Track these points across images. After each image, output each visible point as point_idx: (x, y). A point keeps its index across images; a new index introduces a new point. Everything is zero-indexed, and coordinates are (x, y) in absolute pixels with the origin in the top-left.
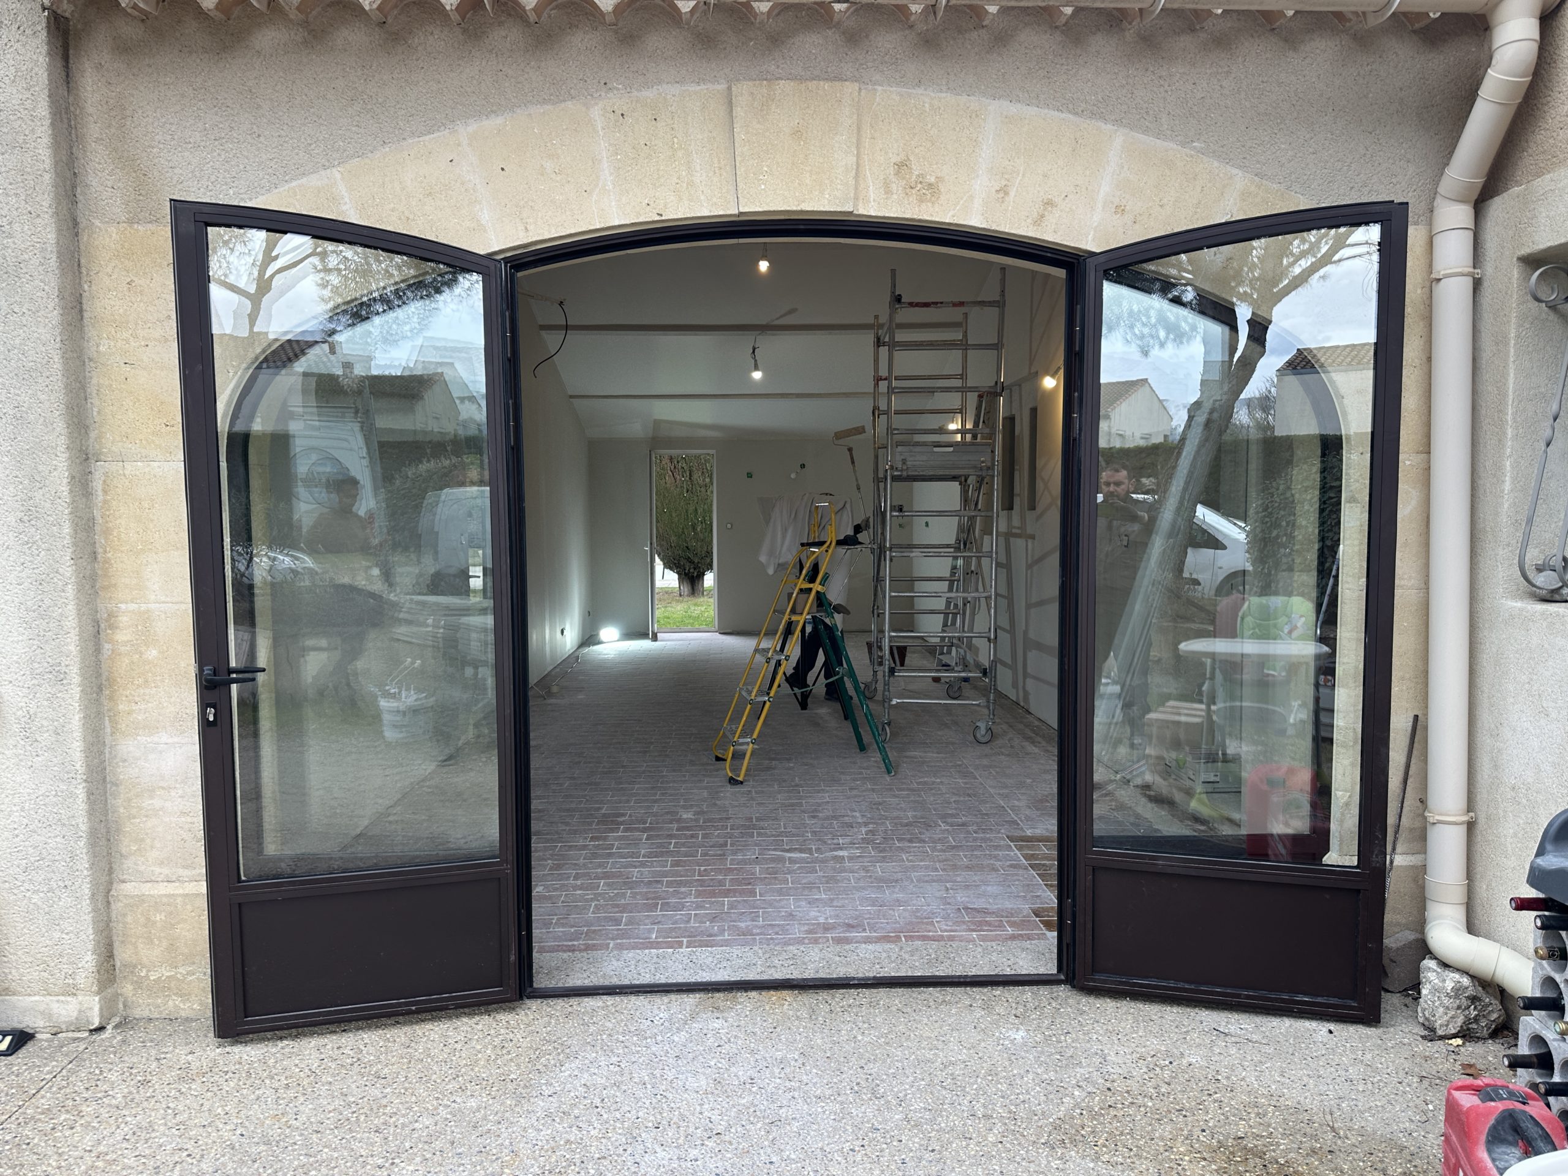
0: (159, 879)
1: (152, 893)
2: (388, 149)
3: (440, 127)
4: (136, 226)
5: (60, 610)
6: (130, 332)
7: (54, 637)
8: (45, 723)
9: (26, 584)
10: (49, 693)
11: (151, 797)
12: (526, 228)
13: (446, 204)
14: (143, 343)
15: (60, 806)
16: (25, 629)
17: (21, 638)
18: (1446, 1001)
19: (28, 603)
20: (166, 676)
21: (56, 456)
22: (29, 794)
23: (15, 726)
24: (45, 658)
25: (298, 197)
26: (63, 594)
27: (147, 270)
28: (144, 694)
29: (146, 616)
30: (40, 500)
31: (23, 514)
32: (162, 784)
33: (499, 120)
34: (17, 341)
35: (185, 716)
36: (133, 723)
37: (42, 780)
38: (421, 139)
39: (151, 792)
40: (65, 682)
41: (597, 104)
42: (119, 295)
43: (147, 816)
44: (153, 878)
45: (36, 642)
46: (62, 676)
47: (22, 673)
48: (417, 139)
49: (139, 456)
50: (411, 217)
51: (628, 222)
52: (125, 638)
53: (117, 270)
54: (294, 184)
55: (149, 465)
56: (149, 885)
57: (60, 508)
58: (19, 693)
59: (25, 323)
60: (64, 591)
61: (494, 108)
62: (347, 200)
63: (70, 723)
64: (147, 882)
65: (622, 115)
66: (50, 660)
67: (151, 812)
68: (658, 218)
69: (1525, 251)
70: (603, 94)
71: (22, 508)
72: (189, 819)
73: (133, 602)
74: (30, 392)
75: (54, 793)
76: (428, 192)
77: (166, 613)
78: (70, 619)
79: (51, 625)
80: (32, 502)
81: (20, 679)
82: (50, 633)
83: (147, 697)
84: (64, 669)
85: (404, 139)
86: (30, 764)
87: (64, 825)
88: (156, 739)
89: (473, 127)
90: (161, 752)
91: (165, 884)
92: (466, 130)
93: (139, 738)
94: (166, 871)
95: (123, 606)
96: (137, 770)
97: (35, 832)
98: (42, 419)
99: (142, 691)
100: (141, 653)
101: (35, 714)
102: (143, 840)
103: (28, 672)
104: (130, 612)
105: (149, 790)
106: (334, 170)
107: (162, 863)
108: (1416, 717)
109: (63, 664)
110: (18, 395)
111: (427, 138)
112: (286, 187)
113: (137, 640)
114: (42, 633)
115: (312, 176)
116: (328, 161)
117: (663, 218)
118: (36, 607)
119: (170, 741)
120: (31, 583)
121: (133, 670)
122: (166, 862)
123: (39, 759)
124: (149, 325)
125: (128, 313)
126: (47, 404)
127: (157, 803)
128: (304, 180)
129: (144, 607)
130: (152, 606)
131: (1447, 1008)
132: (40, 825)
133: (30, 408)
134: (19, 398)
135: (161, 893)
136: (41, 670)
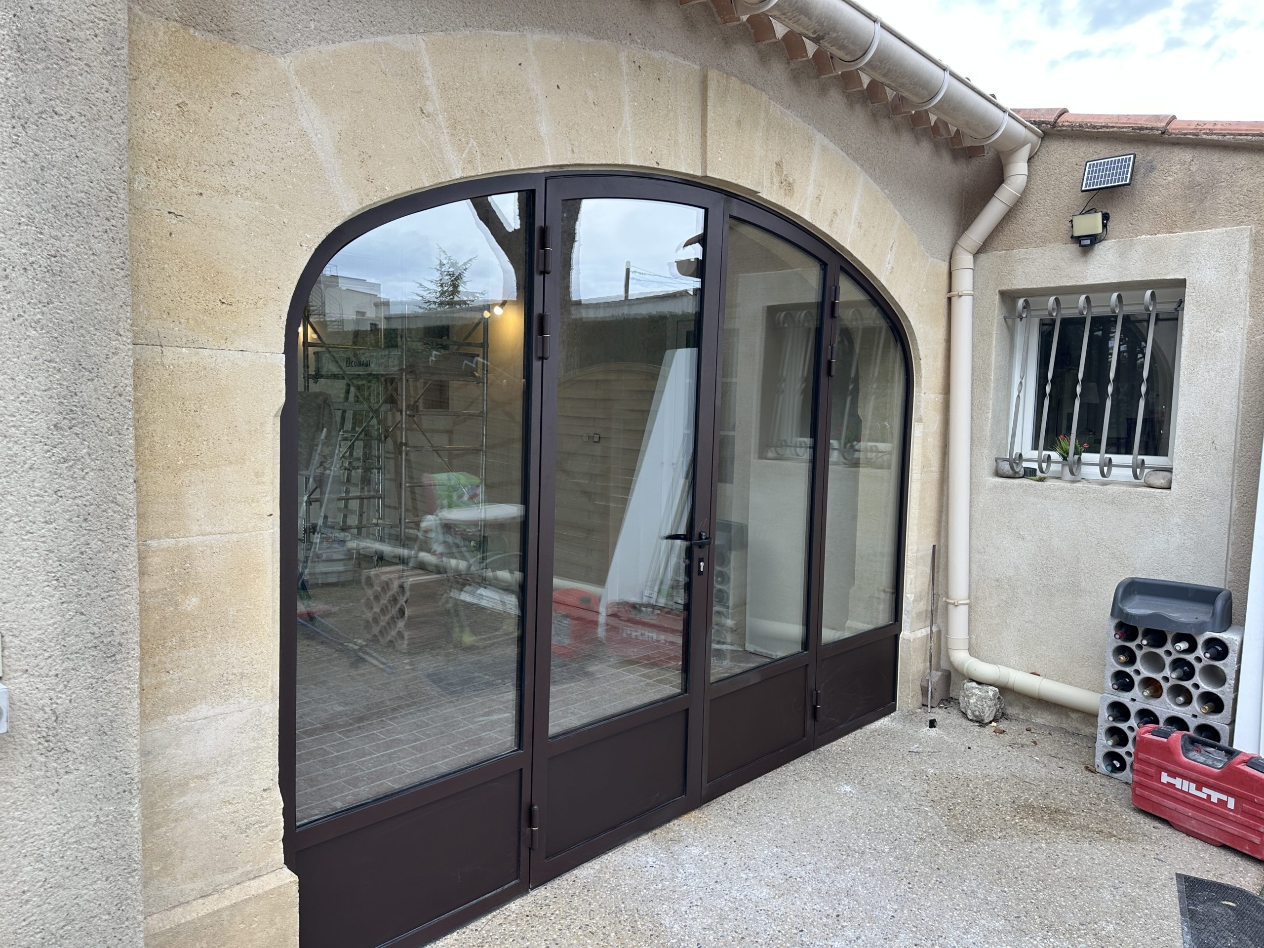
0: (190, 898)
1: (189, 918)
2: (468, 32)
3: (512, 26)
4: (192, 31)
5: (116, 555)
6: (179, 172)
7: (104, 595)
8: (82, 722)
9: (61, 522)
10: (92, 677)
11: (183, 793)
12: (573, 150)
13: (514, 106)
14: (195, 190)
15: (103, 836)
16: (56, 588)
17: (47, 603)
18: (989, 703)
19: (63, 549)
20: (209, 630)
21: (118, 334)
22: (50, 834)
23: (30, 737)
24: (88, 628)
25: (383, 55)
26: (120, 532)
27: (205, 94)
28: (179, 658)
29: (186, 553)
30: (90, 397)
31: (60, 417)
32: (198, 772)
33: (557, 38)
34: (58, 157)
35: (231, 677)
36: (162, 699)
37: (74, 806)
38: (497, 32)
39: (183, 786)
40: (118, 657)
41: (623, 50)
42: (164, 118)
43: (176, 820)
44: (182, 900)
45: (72, 606)
46: (114, 649)
47: (47, 655)
48: (493, 32)
49: (184, 340)
50: (486, 111)
51: (638, 164)
52: (155, 587)
53: (162, 83)
54: (380, 39)
55: (198, 353)
56: (180, 910)
57: (122, 410)
58: (40, 686)
59: (73, 133)
60: (121, 527)
61: (554, 25)
62: (429, 74)
63: (123, 714)
64: (174, 907)
65: (639, 67)
66: (95, 629)
67: (182, 814)
68: (656, 166)
69: (1003, 288)
70: (628, 43)
71: (58, 408)
72: (231, 808)
73: (168, 537)
74: (77, 236)
75: (94, 820)
76: (500, 90)
77: (212, 548)
78: (130, 566)
79: (99, 578)
80: (76, 399)
81: (42, 664)
82: (98, 591)
83: (183, 662)
84: (118, 639)
85: (483, 27)
86: (53, 788)
87: (110, 861)
88: (192, 714)
89: (537, 37)
90: (198, 731)
91: (201, 901)
92: (534, 37)
93: (169, 718)
94: (200, 884)
95: (154, 543)
96: (165, 762)
97: (60, 886)
98: (95, 281)
99: (176, 654)
100: (177, 604)
101: (67, 712)
102: (170, 853)
103: (57, 653)
104: (163, 550)
105: (179, 785)
106: (419, 37)
107: (195, 875)
108: (934, 546)
109: (116, 633)
110: (56, 238)
111: (502, 33)
112: (372, 40)
113: (172, 587)
114: (84, 591)
115: (398, 36)
116: (414, 25)
117: (660, 167)
118: (76, 554)
119: (211, 713)
120: (70, 520)
121: (164, 628)
122: (200, 873)
123: (71, 777)
124: (205, 167)
125: (177, 145)
126: (106, 258)
127: (189, 799)
128: (390, 39)
129: (183, 542)
130: (194, 540)
131: (990, 707)
132: (69, 874)
133: (77, 261)
134: (57, 243)
135: (202, 914)
136: (80, 645)
